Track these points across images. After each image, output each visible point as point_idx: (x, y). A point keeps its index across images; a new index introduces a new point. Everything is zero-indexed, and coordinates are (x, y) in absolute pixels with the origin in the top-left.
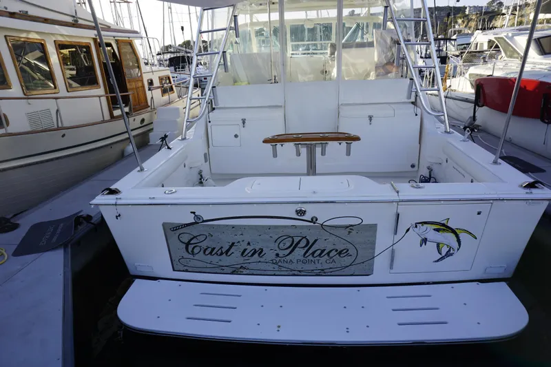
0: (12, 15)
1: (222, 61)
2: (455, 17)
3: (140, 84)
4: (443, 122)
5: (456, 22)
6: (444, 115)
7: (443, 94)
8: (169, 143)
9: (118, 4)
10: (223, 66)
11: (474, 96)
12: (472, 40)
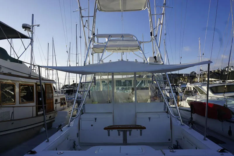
0: (5, 74)
1: (88, 94)
2: (179, 77)
3: (52, 101)
4: (180, 120)
5: (180, 79)
6: (180, 118)
7: (178, 108)
8: (62, 128)
9: (48, 70)
10: (88, 96)
11: (190, 109)
12: (187, 86)
